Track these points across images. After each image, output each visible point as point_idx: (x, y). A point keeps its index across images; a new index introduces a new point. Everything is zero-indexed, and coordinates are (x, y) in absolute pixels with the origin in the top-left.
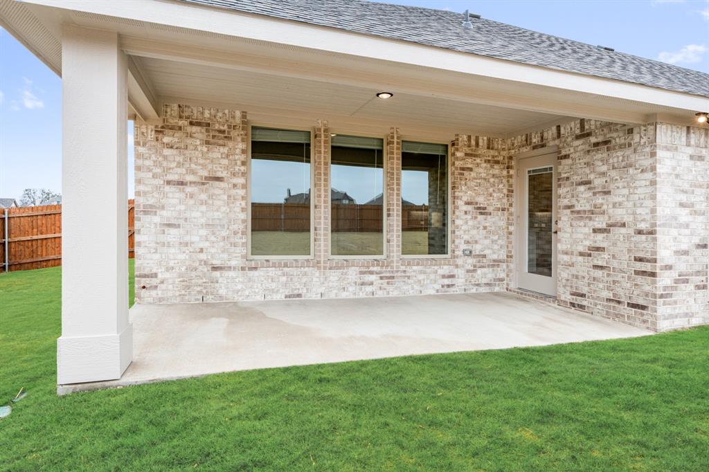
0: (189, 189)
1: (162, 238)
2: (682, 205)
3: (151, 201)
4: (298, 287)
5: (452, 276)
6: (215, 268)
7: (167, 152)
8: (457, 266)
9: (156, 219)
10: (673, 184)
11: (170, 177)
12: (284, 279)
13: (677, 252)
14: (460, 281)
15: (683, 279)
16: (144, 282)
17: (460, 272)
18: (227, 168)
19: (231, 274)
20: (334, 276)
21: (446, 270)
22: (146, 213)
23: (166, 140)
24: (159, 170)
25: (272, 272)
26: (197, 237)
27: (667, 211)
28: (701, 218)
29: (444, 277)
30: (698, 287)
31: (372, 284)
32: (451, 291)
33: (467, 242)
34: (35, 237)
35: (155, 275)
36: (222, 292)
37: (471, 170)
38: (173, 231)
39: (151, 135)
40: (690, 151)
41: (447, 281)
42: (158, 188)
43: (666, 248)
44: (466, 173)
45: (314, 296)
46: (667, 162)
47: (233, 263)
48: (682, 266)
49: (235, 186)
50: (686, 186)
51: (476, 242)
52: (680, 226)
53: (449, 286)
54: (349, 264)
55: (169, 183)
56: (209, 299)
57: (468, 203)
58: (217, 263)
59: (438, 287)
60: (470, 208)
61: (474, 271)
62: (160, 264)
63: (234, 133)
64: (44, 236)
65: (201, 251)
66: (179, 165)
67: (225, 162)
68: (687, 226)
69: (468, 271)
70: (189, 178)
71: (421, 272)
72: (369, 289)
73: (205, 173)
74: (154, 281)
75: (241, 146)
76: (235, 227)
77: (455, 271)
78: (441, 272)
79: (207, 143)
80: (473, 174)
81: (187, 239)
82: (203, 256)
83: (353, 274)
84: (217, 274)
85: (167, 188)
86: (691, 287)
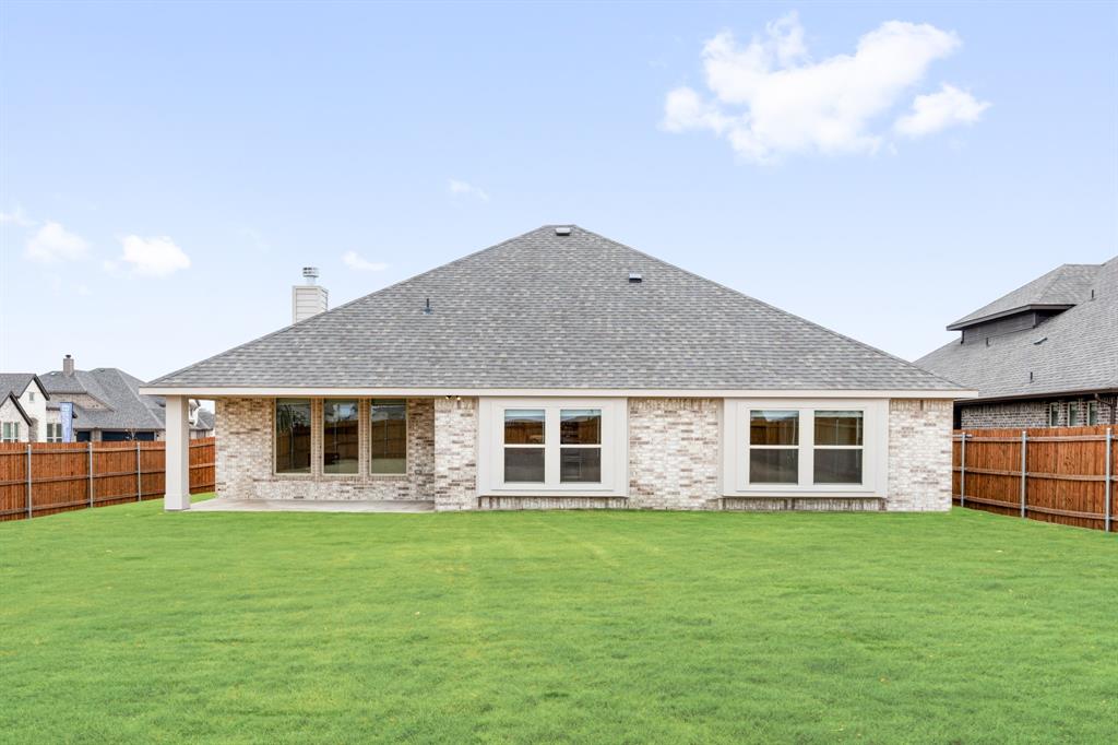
0: (242, 436)
1: (228, 463)
2: (454, 442)
3: (223, 444)
4: (301, 492)
5: (407, 489)
6: (255, 480)
7: (230, 416)
8: (410, 482)
9: (226, 453)
10: (446, 431)
11: (232, 430)
12: (293, 487)
13: (450, 469)
14: (413, 492)
15: (456, 484)
16: (220, 487)
17: (413, 486)
18: (261, 423)
19: (264, 483)
20: (323, 486)
21: (401, 484)
22: (220, 450)
23: (230, 410)
24: (226, 427)
25: (286, 483)
26: (246, 462)
27: (443, 446)
28: (469, 449)
29: (400, 488)
30: (467, 489)
31: (348, 492)
32: (406, 498)
33: (418, 465)
34: (201, 466)
35: (224, 483)
36: (259, 493)
37: (421, 414)
38: (233, 459)
39: (223, 408)
40: (461, 411)
41: (402, 492)
42: (226, 436)
43: (442, 466)
44: (418, 417)
45: (310, 498)
46: (443, 419)
47: (264, 477)
48: (455, 476)
49: (266, 433)
50: (458, 431)
51: (425, 465)
52: (453, 454)
53: (404, 495)
54: (333, 479)
55: (231, 433)
56: (251, 497)
57: (418, 438)
58: (256, 477)
59: (396, 495)
60: (420, 441)
61: (424, 485)
62: (227, 477)
63: (265, 403)
64: (207, 465)
65: (248, 470)
66: (237, 423)
67: (260, 420)
68: (458, 454)
69: (419, 485)
70: (242, 430)
71: (383, 485)
72: (346, 495)
73: (250, 427)
74: (224, 487)
75: (269, 410)
76: (265, 457)
77: (409, 485)
78: (397, 485)
79: (251, 410)
80: (423, 418)
81: (241, 464)
82: (249, 474)
83: (335, 485)
84: (256, 483)
85: (230, 436)
86: (461, 488)
